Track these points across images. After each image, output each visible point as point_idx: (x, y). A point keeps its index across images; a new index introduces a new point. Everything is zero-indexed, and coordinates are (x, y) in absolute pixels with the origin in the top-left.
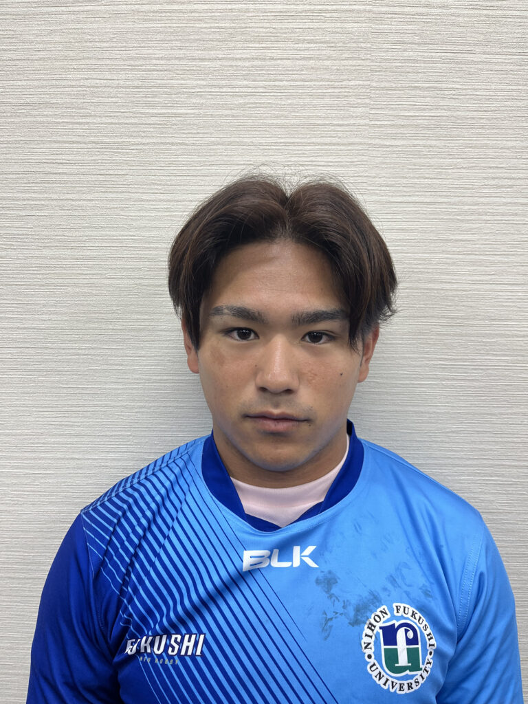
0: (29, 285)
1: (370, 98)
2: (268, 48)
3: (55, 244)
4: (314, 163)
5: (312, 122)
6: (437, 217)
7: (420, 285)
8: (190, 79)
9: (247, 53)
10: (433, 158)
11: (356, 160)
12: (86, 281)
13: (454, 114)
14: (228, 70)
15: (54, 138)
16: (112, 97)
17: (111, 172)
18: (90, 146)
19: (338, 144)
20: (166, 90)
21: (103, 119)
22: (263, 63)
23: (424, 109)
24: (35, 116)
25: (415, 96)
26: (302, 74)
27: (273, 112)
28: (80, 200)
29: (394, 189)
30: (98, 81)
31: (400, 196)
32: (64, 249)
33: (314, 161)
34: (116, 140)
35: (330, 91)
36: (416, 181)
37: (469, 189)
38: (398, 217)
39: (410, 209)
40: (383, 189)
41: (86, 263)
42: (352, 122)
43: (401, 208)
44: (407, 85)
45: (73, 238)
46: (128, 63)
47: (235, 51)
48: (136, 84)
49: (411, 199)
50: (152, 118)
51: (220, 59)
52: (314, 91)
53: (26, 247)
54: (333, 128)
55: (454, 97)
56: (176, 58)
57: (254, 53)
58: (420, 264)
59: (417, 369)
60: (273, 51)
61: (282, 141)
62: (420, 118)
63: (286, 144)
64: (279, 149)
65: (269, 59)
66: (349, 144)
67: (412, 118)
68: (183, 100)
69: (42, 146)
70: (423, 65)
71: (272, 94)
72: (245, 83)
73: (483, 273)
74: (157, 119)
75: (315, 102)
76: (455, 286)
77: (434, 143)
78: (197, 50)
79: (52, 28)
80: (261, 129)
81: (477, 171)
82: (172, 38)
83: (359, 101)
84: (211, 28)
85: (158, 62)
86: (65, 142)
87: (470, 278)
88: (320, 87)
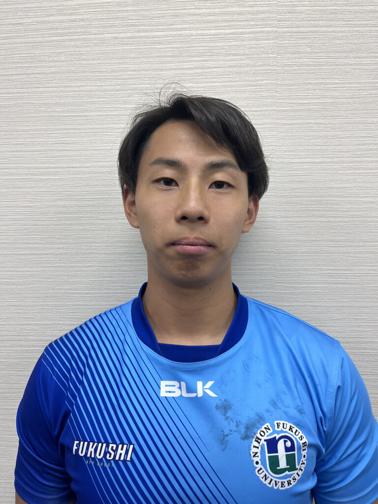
0: (49, 225)
1: (277, 92)
2: (206, 61)
3: (65, 197)
6: (324, 172)
7: (313, 219)
9: (191, 65)
10: (321, 131)
12: (86, 222)
13: (336, 101)
15: (64, 127)
16: (101, 98)
17: (101, 148)
18: (87, 131)
20: (137, 91)
21: (96, 113)
22: (203, 71)
23: (315, 98)
24: (50, 112)
25: (308, 89)
26: (230, 77)
28: (81, 167)
29: (294, 153)
30: (91, 87)
31: (298, 158)
32: (71, 200)
34: (104, 126)
35: (248, 88)
36: (310, 147)
37: (347, 152)
39: (305, 167)
40: (287, 154)
41: (86, 209)
42: (265, 109)
43: (299, 166)
44: (302, 82)
46: (112, 74)
47: (184, 64)
49: (306, 160)
51: (174, 69)
52: (238, 89)
54: (252, 113)
55: (335, 89)
56: (144, 70)
58: (314, 204)
59: (313, 277)
62: (311, 104)
65: (207, 68)
67: (306, 104)
69: (55, 132)
70: (313, 68)
73: (358, 210)
76: (338, 219)
77: (322, 121)
78: (158, 64)
79: (59, 51)
81: (352, 140)
82: (141, 56)
83: (269, 94)
84: (167, 48)
87: (349, 213)
88: (242, 86)
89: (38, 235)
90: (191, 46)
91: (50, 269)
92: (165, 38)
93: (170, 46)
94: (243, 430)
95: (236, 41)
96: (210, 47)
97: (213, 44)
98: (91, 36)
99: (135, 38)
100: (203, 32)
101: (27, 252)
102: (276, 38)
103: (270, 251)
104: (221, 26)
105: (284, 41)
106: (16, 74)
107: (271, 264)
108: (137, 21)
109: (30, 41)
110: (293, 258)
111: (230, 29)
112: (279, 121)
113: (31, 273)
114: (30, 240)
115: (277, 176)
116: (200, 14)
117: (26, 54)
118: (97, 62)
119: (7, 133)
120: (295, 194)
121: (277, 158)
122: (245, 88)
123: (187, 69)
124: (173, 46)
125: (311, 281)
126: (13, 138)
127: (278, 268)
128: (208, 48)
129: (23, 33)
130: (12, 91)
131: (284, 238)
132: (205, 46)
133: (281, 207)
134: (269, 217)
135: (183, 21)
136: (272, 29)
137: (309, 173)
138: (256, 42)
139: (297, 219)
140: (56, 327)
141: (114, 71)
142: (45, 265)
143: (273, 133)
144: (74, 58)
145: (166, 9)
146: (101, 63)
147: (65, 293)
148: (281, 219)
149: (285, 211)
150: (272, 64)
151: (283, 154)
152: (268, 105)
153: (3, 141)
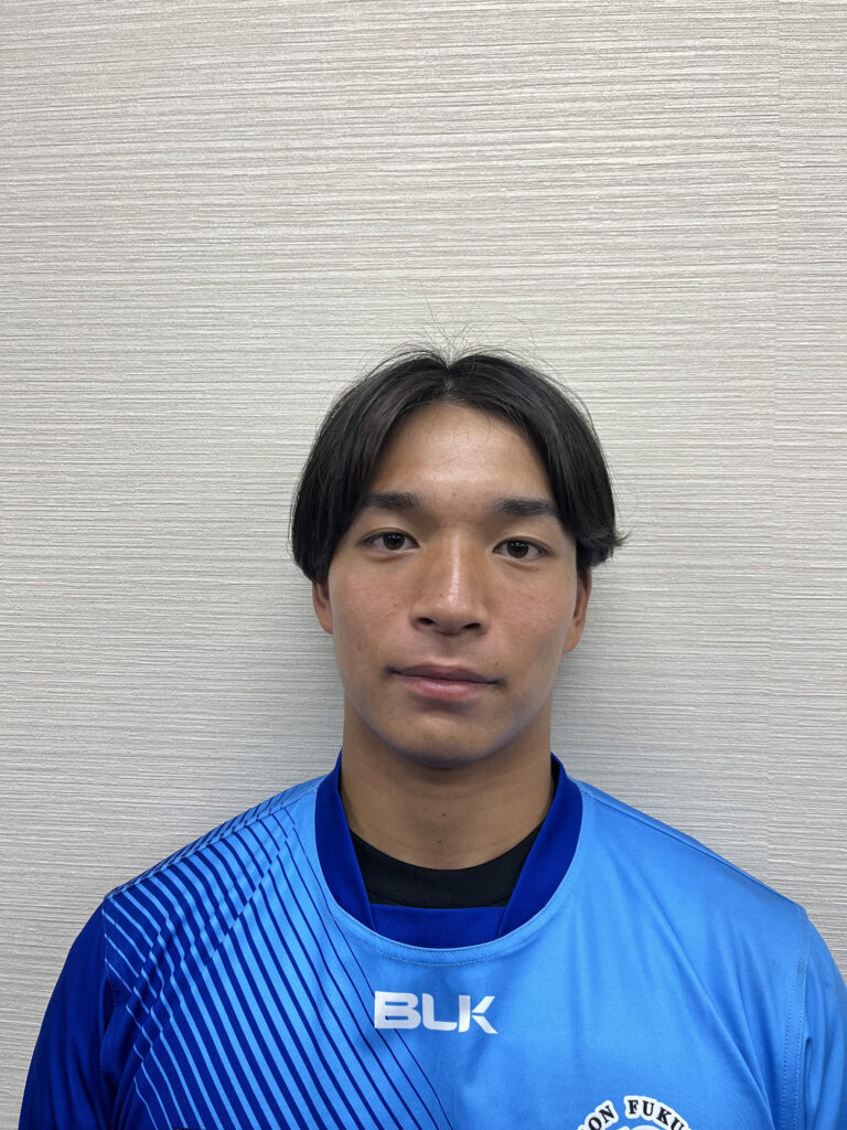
89: (202, 713)
90: (578, 299)
91: (226, 794)
92: (518, 283)
93: (529, 299)
95: (682, 292)
96: (620, 302)
97: (628, 298)
98: (350, 274)
99: (450, 280)
100: (606, 270)
102: (774, 287)
103: (757, 776)
104: (646, 259)
105: (792, 293)
106: (178, 351)
108: (454, 243)
109: (213, 280)
111: (670, 265)
112: (781, 473)
113: (179, 802)
115: (774, 599)
116: (598, 232)
117: (203, 307)
118: (361, 330)
119: (149, 478)
120: (818, 642)
121: (773, 555)
122: (701, 395)
123: (566, 349)
124: (534, 299)
126: (161, 492)
127: (775, 819)
128: (615, 305)
129: (198, 261)
130: (165, 387)
131: (790, 747)
132: (609, 302)
133: (784, 671)
134: (754, 694)
135: (559, 245)
136: (764, 266)
138: (729, 295)
144: (310, 320)
145: (523, 219)
146: (369, 333)
148: (783, 701)
149: (794, 681)
150: (763, 345)
151: (789, 548)
152: (753, 435)
153: (140, 496)
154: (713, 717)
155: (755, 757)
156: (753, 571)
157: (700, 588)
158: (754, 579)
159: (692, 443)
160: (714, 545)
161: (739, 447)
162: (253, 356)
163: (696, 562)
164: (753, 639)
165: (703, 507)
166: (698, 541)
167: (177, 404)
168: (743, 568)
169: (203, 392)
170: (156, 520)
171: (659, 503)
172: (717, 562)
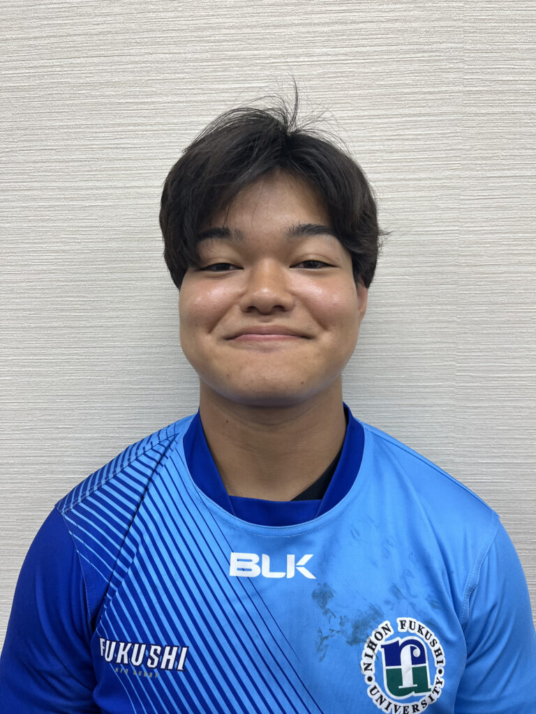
1: (463, 61)
2: (350, 11)
3: (121, 236)
4: (401, 137)
5: (399, 90)
7: (520, 269)
8: (263, 49)
9: (325, 18)
11: (449, 131)
12: (155, 275)
14: (306, 37)
15: (118, 121)
16: (179, 73)
18: (156, 128)
19: (428, 115)
20: (237, 62)
22: (344, 27)
23: (524, 73)
24: (96, 97)
25: (513, 59)
27: (356, 81)
28: (146, 187)
29: (491, 162)
30: (163, 56)
31: (497, 170)
32: (131, 241)
33: (401, 135)
34: (183, 120)
35: (418, 55)
36: (516, 152)
38: (496, 194)
39: (509, 184)
40: (478, 162)
41: (154, 255)
42: (444, 89)
43: (498, 183)
44: (505, 47)
45: (140, 228)
47: (313, 16)
48: (205, 57)
49: (509, 173)
50: (223, 95)
52: (401, 56)
53: (91, 240)
54: (423, 96)
56: (248, 27)
57: (333, 17)
58: (520, 245)
59: (517, 361)
60: (354, 14)
61: (366, 113)
62: (520, 82)
63: (370, 117)
64: (363, 123)
66: (441, 114)
67: (510, 83)
68: (255, 72)
69: (105, 129)
70: (521, 25)
71: (353, 61)
72: (325, 50)
74: (227, 95)
75: (402, 68)
78: (271, 16)
80: (343, 101)
83: (452, 66)
85: (227, 31)
86: (129, 125)
88: (407, 52)
91: (98, 350)
94: (350, 631)
101: (60, 324)
103: (450, 320)
106: (43, 37)
107: (450, 341)
110: (485, 332)
112: (468, 110)
113: (67, 357)
114: (64, 305)
115: (461, 200)
118: (172, 15)
119: (27, 131)
120: (490, 228)
121: (462, 169)
123: (318, 24)
125: (512, 368)
127: (461, 347)
130: (35, 63)
131: (471, 300)
133: (468, 249)
134: (449, 266)
137: (515, 194)
139: (493, 269)
140: (108, 442)
141: (198, 29)
142: (89, 345)
143: (456, 128)
144: (135, 9)
146: (178, 17)
147: (122, 389)
148: (467, 269)
149: (475, 256)
150: (455, 19)
151: (473, 164)
152: (449, 84)
153: (21, 144)
154: (420, 282)
155: (449, 307)
156: (448, 181)
157: (412, 194)
158: (448, 187)
159: (408, 90)
160: (422, 164)
161: (440, 92)
162: (96, 38)
163: (410, 177)
164: (448, 229)
165: (415, 137)
166: (410, 162)
167: (43, 76)
168: (441, 179)
169: (61, 66)
170: (35, 162)
171: (385, 136)
172: (423, 175)
